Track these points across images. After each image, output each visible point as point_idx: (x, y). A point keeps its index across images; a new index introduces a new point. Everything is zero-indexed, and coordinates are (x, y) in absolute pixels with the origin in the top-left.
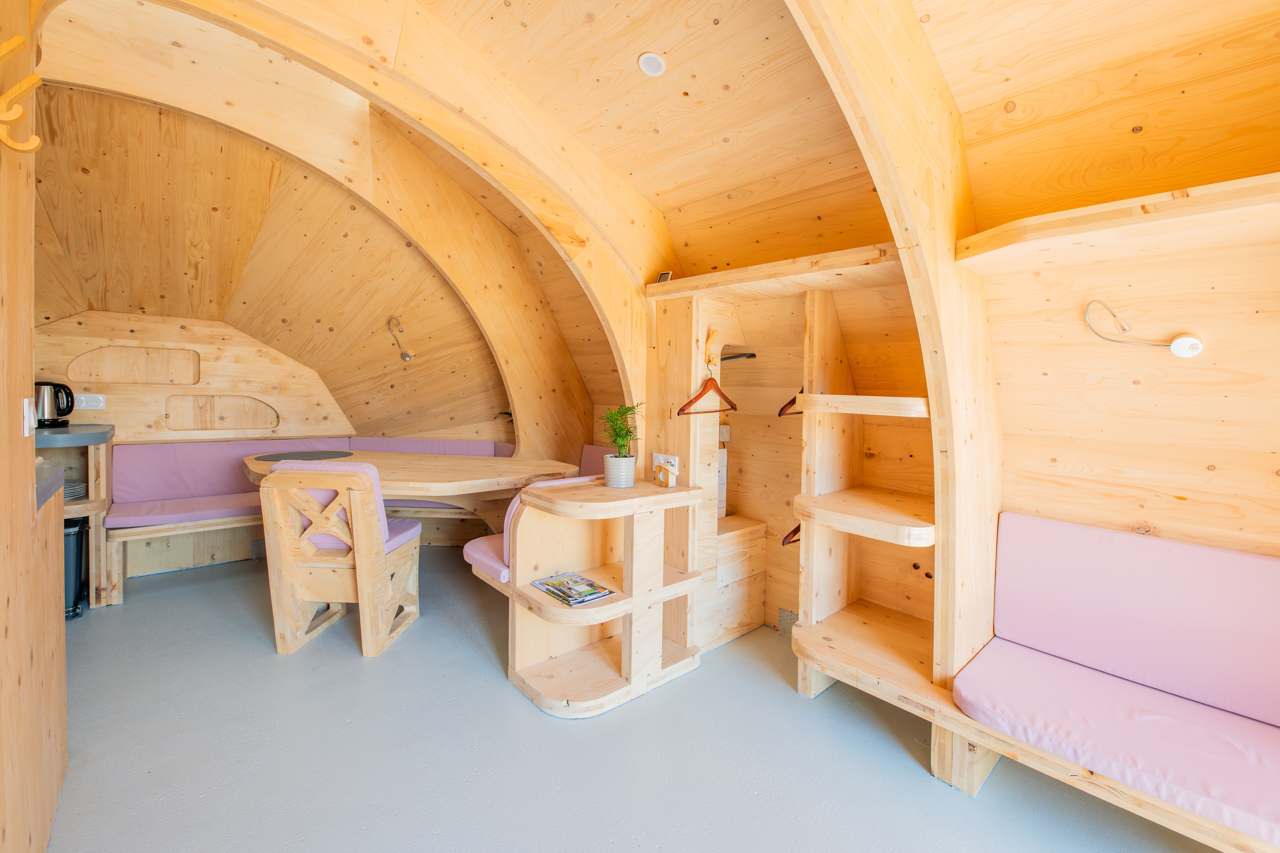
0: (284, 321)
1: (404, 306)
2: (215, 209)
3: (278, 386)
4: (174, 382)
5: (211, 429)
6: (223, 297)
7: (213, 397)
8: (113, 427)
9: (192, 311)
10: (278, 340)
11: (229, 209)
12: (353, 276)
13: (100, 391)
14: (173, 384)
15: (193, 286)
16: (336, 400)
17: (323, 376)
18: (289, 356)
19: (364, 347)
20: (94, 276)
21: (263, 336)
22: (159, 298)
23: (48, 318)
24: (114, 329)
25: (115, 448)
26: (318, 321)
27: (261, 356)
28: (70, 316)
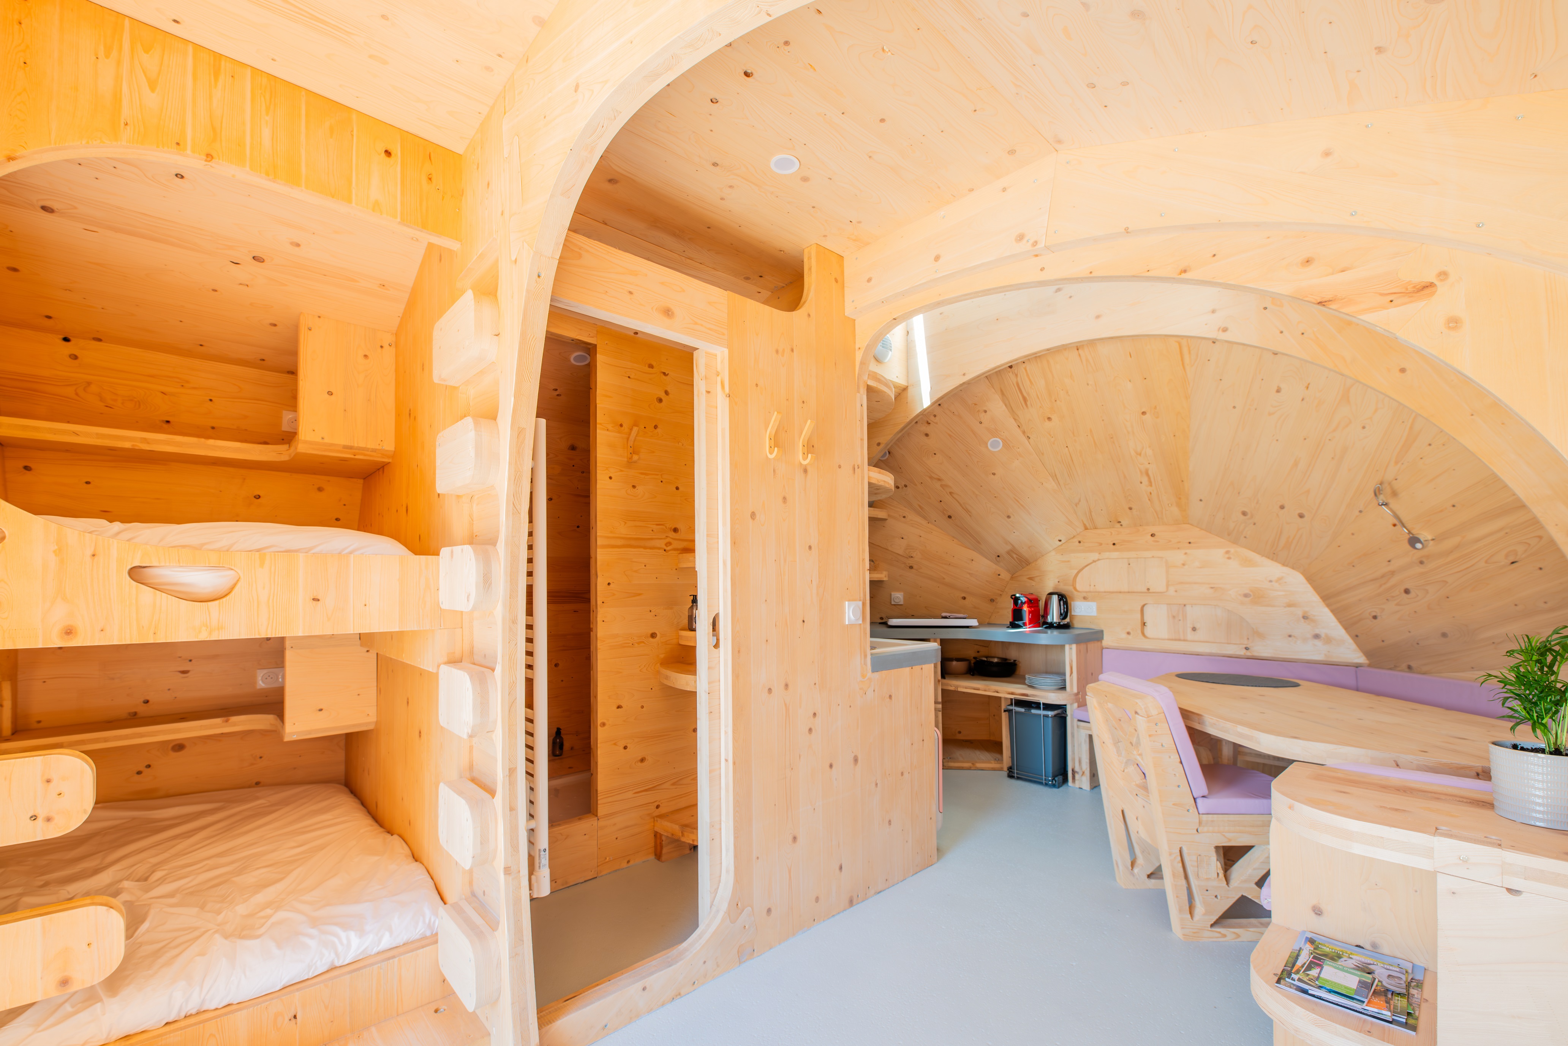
0: (1244, 514)
1: (1396, 463)
2: (1144, 413)
3: (1251, 593)
4: (1151, 591)
5: (1185, 640)
6: (1180, 498)
7: (1185, 605)
8: (1102, 632)
9: (1158, 518)
10: (1245, 537)
11: (1155, 408)
12: (1305, 439)
13: (1093, 600)
14: (1150, 593)
15: (1151, 493)
16: (1332, 611)
17: (1310, 579)
18: (1263, 556)
19: (1353, 534)
20: (1080, 501)
21: (1229, 535)
22: (1128, 511)
23: (1060, 541)
24: (1101, 544)
25: (1104, 650)
26: (1282, 507)
27: (1229, 558)
28: (1074, 537)
